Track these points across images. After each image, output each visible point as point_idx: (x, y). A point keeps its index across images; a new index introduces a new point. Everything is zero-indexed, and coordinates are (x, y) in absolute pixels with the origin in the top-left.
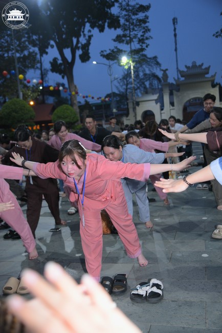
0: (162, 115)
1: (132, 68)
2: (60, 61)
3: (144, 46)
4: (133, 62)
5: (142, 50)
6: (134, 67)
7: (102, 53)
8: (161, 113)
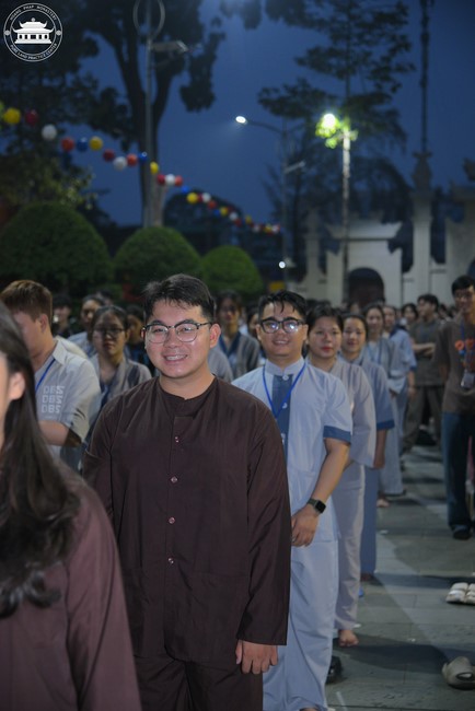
0: (407, 285)
1: (347, 145)
2: (122, 100)
3: (387, 87)
4: (353, 128)
5: (379, 97)
6: (352, 143)
7: (265, 96)
8: (402, 281)
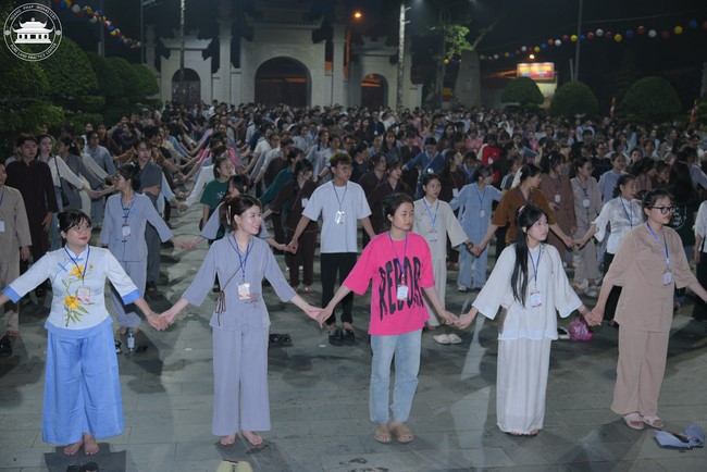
0: (215, 81)
8: (212, 78)
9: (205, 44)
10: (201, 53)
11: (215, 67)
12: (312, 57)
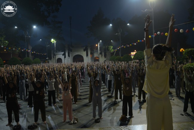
0: (65, 60)
4: (56, 41)
9: (63, 53)
10: (62, 55)
11: (65, 57)
12: (84, 54)
